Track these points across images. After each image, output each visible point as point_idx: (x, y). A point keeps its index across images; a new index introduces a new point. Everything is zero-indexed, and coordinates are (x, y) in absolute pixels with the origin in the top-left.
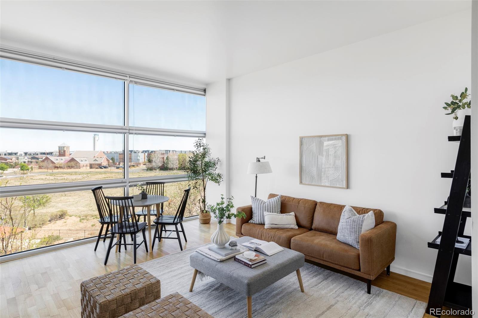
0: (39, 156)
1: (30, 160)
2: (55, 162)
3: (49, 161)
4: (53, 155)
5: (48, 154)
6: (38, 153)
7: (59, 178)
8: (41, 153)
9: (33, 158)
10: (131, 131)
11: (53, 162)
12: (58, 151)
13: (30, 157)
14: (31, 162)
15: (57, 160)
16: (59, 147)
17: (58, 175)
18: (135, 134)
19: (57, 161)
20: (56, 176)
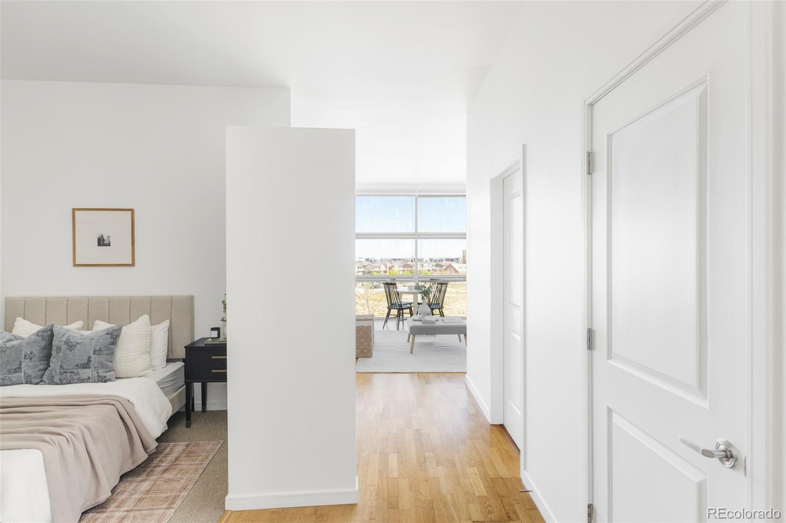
0: (444, 263)
1: (434, 268)
2: (459, 270)
3: (452, 270)
4: (458, 262)
5: (452, 260)
6: (443, 259)
7: (461, 291)
8: (447, 260)
9: (438, 265)
10: (419, 237)
11: (456, 271)
12: (462, 257)
13: (434, 264)
14: (435, 270)
15: (461, 268)
16: (463, 251)
17: (460, 288)
18: (423, 238)
19: (461, 270)
20: (458, 288)
